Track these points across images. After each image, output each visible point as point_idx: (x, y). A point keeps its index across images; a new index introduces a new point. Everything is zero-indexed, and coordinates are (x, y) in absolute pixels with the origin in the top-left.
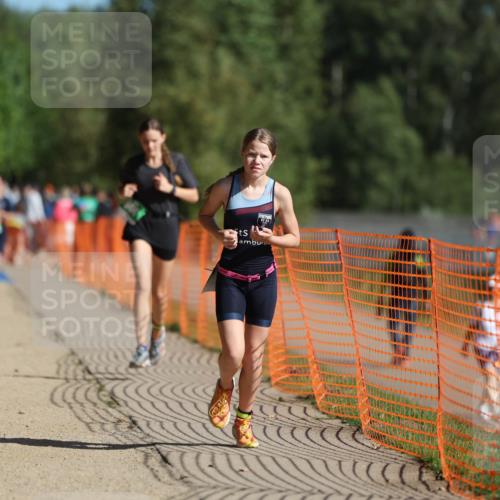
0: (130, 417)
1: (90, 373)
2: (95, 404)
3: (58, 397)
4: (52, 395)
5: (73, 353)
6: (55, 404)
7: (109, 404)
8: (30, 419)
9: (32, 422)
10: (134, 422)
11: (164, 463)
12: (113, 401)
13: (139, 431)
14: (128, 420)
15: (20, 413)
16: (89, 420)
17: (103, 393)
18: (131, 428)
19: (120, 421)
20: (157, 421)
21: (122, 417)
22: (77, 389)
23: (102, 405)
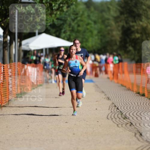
0: (131, 122)
1: (118, 109)
2: (120, 118)
3: (109, 117)
4: (108, 116)
5: (113, 103)
6: (108, 119)
7: (124, 118)
8: (101, 123)
9: (101, 124)
10: (132, 124)
11: (141, 136)
12: (125, 118)
13: (133, 126)
14: (130, 123)
15: (98, 122)
16: (118, 124)
17: (122, 115)
18: (130, 125)
19: (127, 123)
20: (138, 123)
21: (128, 123)
22: (115, 114)
23: (122, 119)
